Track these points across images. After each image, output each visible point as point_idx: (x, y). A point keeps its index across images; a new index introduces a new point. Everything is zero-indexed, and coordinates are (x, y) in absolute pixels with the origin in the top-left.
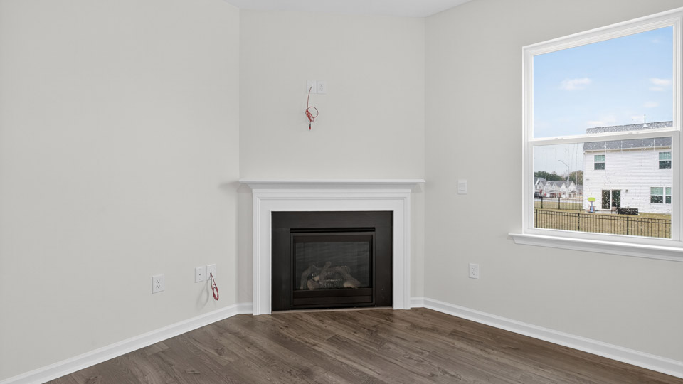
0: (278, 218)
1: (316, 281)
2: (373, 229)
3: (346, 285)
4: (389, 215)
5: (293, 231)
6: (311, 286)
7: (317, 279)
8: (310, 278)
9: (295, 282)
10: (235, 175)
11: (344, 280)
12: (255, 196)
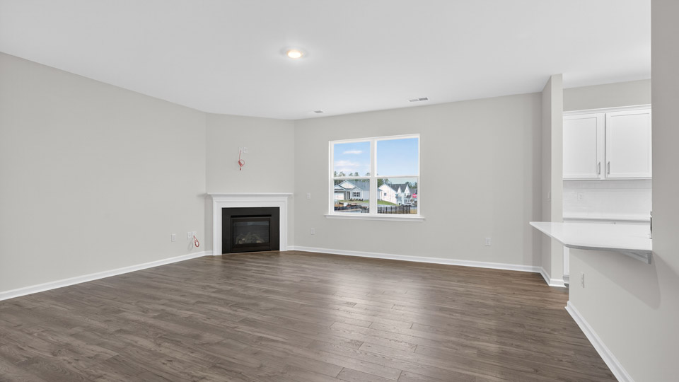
0: (225, 211)
1: (243, 240)
2: (270, 216)
3: (258, 242)
4: (277, 209)
5: (232, 217)
6: (240, 243)
7: (243, 239)
8: (240, 239)
9: (233, 240)
10: (203, 191)
11: (256, 240)
12: (214, 201)
